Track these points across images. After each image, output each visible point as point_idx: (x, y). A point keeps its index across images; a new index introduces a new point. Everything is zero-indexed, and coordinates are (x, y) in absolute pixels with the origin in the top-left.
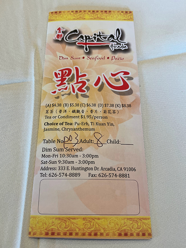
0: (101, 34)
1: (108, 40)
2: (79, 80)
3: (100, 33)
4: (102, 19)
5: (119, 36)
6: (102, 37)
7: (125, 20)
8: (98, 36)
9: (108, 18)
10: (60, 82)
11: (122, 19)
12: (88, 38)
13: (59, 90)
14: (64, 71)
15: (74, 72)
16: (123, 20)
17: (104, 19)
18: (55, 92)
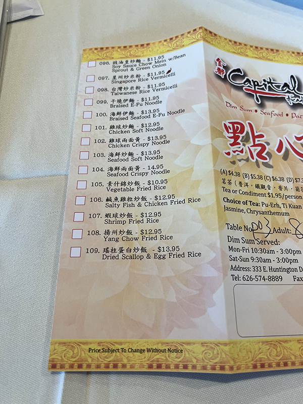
0: (272, 81)
1: (283, 90)
2: (257, 143)
3: (270, 80)
4: (269, 60)
5: (295, 86)
6: (273, 85)
7: (298, 63)
8: (268, 83)
9: (276, 59)
10: (232, 140)
11: (294, 62)
12: (256, 83)
13: (234, 152)
14: (235, 125)
15: (247, 128)
16: (296, 63)
17: (272, 60)
18: (228, 154)
